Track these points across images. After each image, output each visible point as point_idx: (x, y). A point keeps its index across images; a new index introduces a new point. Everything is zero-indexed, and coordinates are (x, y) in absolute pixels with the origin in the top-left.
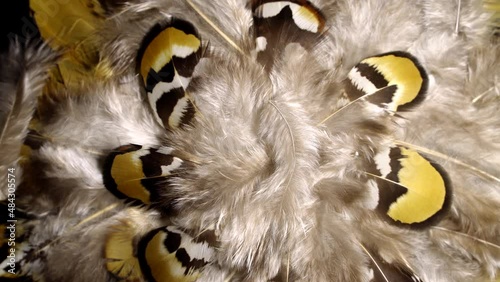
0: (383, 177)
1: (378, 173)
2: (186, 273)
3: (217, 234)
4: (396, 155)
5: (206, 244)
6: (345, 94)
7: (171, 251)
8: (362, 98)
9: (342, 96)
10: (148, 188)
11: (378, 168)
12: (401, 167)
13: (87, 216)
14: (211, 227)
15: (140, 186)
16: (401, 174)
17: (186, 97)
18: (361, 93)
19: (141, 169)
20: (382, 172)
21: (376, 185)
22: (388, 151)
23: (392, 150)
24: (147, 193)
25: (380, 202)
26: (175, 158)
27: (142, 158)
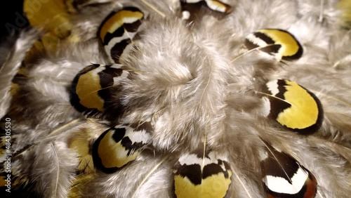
0: (273, 96)
1: (270, 93)
2: (128, 154)
3: (152, 124)
4: (282, 84)
5: (144, 131)
6: (245, 47)
7: (117, 141)
8: (257, 49)
9: (243, 47)
10: (102, 97)
11: (269, 90)
12: (286, 90)
13: (56, 128)
14: (148, 120)
15: (97, 96)
16: (286, 94)
17: (133, 43)
18: (256, 46)
19: (99, 82)
20: (272, 92)
21: (268, 100)
22: (277, 81)
23: (279, 81)
24: (102, 101)
25: (271, 111)
26: (124, 71)
27: (99, 74)
